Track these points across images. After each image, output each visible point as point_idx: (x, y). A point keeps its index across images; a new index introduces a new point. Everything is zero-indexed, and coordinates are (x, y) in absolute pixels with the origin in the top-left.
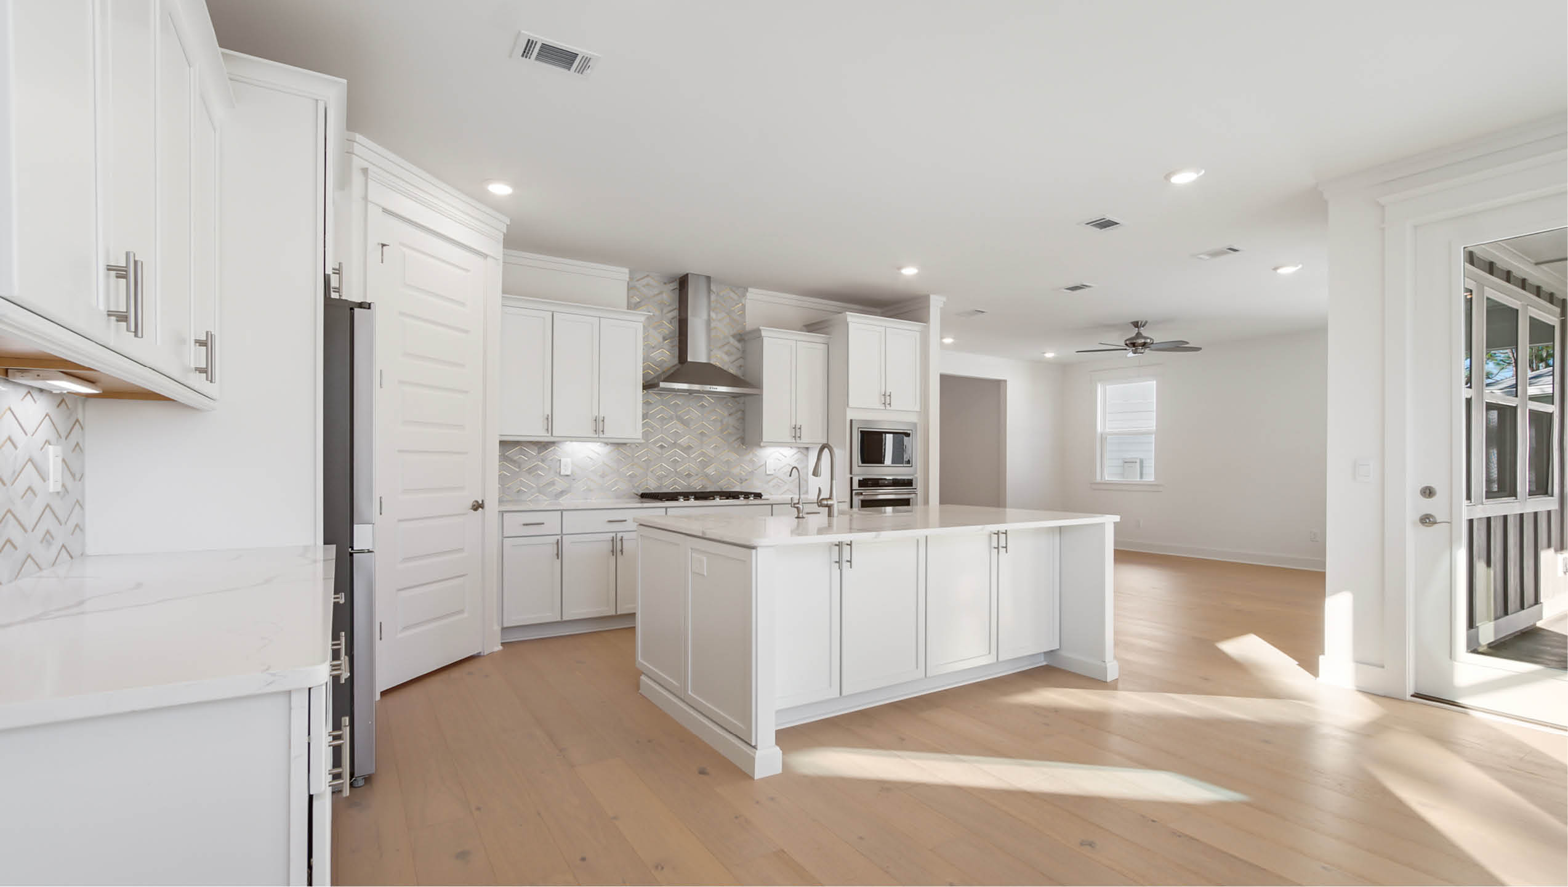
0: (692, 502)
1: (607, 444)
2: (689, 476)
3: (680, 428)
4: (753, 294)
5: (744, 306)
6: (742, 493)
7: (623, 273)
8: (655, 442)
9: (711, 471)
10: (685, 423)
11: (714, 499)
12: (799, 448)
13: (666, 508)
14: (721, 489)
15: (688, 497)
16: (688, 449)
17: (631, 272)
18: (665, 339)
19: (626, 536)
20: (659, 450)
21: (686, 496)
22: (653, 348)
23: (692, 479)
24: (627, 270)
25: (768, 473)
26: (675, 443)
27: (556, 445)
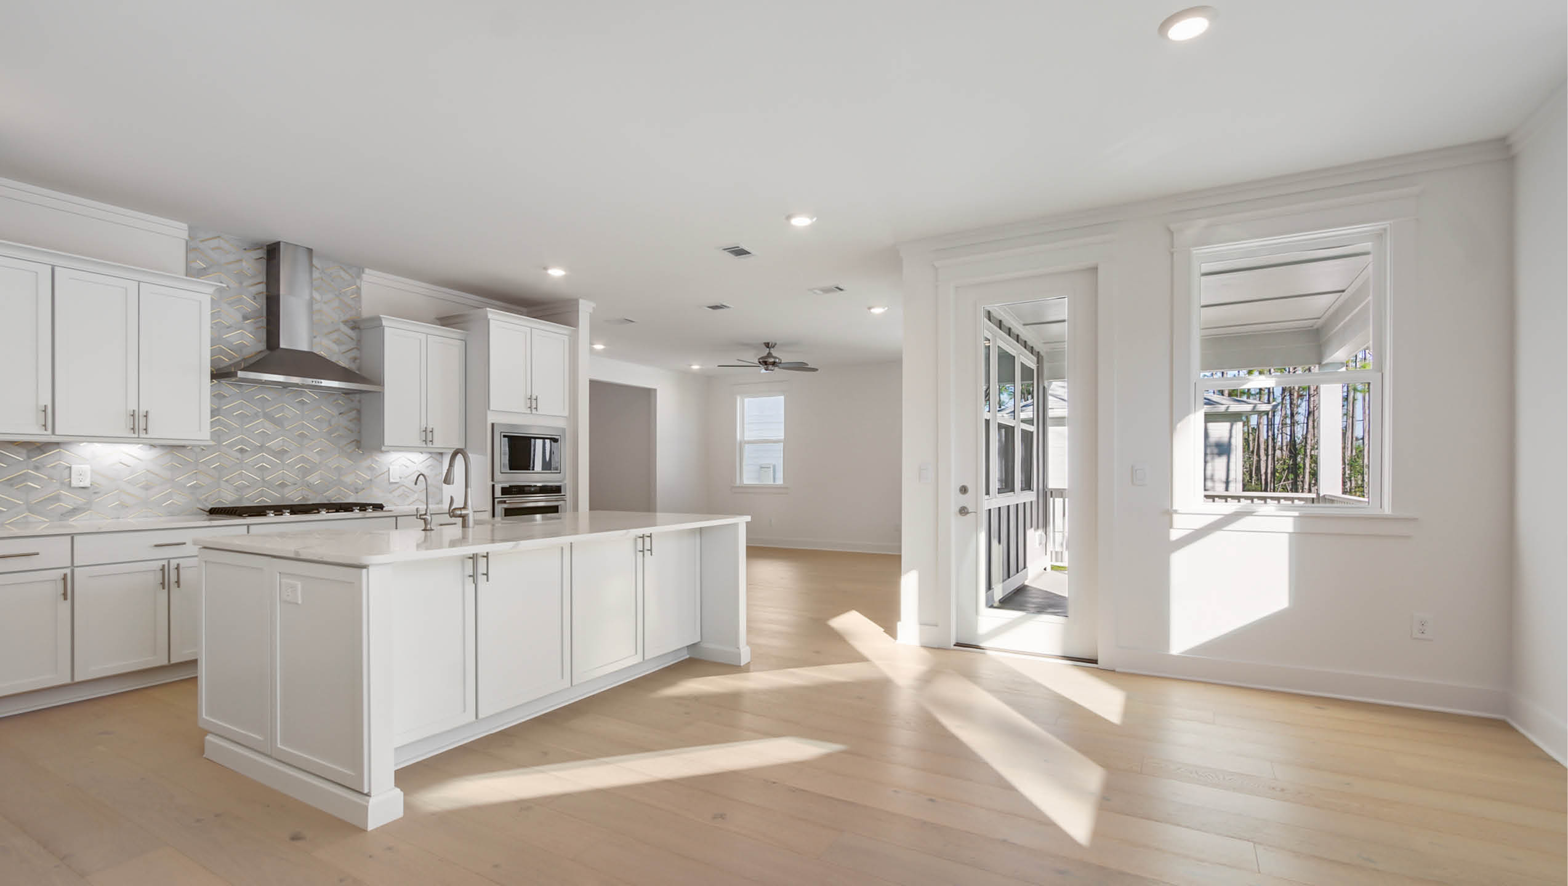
0: (287, 516)
1: (153, 446)
2: (283, 485)
3: (270, 429)
4: (370, 277)
5: (359, 288)
6: (356, 505)
7: (179, 230)
8: (231, 446)
9: (314, 479)
10: (278, 422)
11: (318, 513)
12: (430, 453)
13: (248, 526)
14: (329, 501)
15: (281, 511)
16: (281, 453)
17: (190, 228)
18: (245, 318)
19: (183, 563)
20: (239, 455)
21: (278, 510)
22: (228, 328)
23: (286, 490)
24: (185, 226)
25: (392, 480)
26: (261, 447)
27: (62, 446)
